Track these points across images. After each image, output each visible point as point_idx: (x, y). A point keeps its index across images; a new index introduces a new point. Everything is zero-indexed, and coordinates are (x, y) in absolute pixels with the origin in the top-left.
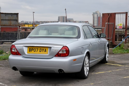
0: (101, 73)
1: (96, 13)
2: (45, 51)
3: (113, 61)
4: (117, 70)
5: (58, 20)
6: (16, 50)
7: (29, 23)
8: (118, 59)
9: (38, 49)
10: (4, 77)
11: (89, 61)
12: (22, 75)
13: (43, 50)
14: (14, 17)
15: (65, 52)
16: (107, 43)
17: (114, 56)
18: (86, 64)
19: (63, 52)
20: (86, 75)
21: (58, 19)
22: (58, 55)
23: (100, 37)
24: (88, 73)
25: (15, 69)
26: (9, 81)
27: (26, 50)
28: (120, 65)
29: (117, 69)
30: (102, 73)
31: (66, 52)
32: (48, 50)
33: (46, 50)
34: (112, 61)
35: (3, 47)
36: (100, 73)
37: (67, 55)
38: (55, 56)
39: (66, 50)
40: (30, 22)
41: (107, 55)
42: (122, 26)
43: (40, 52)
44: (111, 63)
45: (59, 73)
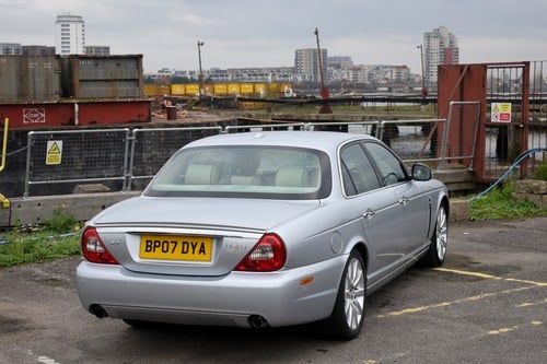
0: (411, 314)
1: (437, 34)
2: (202, 250)
3: (466, 254)
4: (473, 298)
5: (296, 63)
6: (102, 245)
7: (189, 77)
8: (486, 246)
9: (176, 243)
10: (66, 330)
11: (365, 274)
12: (128, 326)
13: (194, 248)
14: (128, 70)
15: (271, 255)
16: (442, 195)
17: (473, 230)
18: (352, 288)
19: (263, 252)
20: (354, 327)
21: (296, 60)
22: (247, 265)
23: (412, 178)
24: (359, 317)
25: (98, 311)
26: (80, 352)
27: (134, 247)
28: (485, 276)
29: (471, 295)
30: (415, 313)
31: (274, 255)
32: (211, 248)
33: (203, 246)
34: (461, 257)
35: (74, 204)
36: (406, 313)
37: (277, 264)
38: (237, 269)
39: (273, 246)
40: (191, 73)
41: (442, 237)
42: (510, 112)
43: (183, 252)
44: (456, 267)
45: (250, 326)
